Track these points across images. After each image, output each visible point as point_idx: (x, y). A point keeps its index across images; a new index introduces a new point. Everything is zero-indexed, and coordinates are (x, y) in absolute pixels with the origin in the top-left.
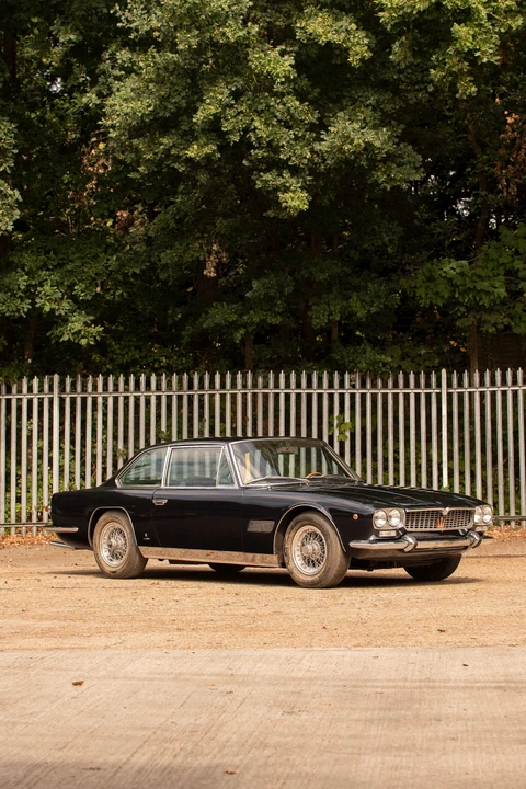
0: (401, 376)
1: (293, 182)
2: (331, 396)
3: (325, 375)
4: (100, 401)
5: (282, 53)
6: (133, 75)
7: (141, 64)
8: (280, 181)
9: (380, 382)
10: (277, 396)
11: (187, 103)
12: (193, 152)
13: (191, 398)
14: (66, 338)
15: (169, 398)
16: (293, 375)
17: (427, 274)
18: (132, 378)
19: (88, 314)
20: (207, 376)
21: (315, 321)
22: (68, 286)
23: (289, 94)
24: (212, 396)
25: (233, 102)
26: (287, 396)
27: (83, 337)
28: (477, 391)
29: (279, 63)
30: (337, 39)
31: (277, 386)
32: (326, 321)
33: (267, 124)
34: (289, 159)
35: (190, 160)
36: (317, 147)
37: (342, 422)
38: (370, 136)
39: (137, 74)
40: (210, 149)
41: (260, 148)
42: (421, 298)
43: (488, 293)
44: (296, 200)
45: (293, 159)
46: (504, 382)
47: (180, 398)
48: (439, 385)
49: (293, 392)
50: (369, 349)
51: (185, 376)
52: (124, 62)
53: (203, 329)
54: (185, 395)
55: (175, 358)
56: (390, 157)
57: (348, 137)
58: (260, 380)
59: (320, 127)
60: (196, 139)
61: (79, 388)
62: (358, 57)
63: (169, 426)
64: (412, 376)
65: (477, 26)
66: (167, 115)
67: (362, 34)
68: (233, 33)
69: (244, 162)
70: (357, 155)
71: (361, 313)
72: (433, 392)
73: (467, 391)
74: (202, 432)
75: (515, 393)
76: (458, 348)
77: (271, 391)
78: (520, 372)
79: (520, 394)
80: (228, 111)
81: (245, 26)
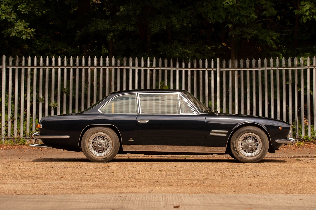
0: (195, 61)
3: (154, 60)
4: (29, 70)
9: (184, 64)
10: (128, 70)
13: (80, 70)
14: (13, 34)
15: (68, 70)
16: (137, 59)
17: (214, 6)
18: (47, 59)
19: (26, 22)
20: (89, 59)
22: (14, 6)
24: (92, 70)
26: (134, 71)
27: (24, 34)
28: (236, 70)
31: (128, 65)
32: (159, 30)
37: (163, 85)
42: (210, 19)
43: (247, 17)
46: (251, 66)
47: (74, 70)
48: (215, 67)
49: (137, 69)
51: (78, 59)
53: (89, 33)
54: (77, 68)
55: (70, 48)
58: (119, 62)
61: (17, 64)
63: (68, 85)
64: (201, 62)
72: (213, 70)
73: (230, 70)
74: (86, 89)
75: (257, 72)
76: (227, 46)
77: (125, 68)
78: (260, 61)
79: (260, 72)
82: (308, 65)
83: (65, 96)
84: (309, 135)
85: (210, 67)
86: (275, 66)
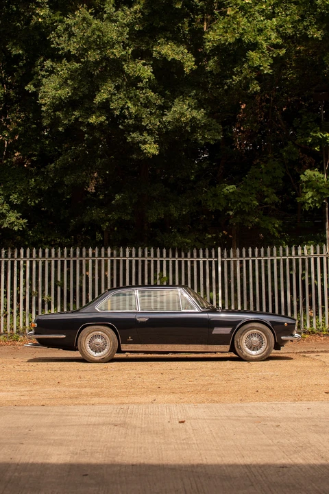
0: (195, 250)
1: (149, 138)
2: (155, 262)
3: (152, 250)
4: (22, 263)
5: (144, 65)
6: (54, 74)
7: (59, 69)
8: (141, 138)
9: (183, 254)
10: (124, 261)
11: (89, 91)
12: (93, 120)
13: (75, 262)
14: (5, 226)
15: (62, 262)
16: (134, 250)
17: (214, 193)
18: (41, 250)
19: (18, 213)
20: (84, 249)
21: (149, 219)
22: (6, 196)
23: (146, 88)
24: (87, 261)
25: (116, 92)
26: (131, 262)
27: (15, 225)
28: (238, 260)
29: (146, 71)
30: (178, 58)
31: (124, 256)
32: (156, 219)
33: (135, 105)
34: (147, 125)
35: (90, 125)
37: (162, 276)
38: (195, 113)
39: (56, 74)
40: (103, 118)
41: (131, 119)
42: (210, 206)
43: (248, 204)
44: (152, 149)
45: (149, 125)
46: (253, 255)
47: (68, 262)
48: (216, 256)
49: (134, 259)
51: (72, 250)
52: (48, 67)
54: (72, 260)
55: (64, 238)
57: (183, 114)
58: (115, 252)
59: (164, 108)
60: (94, 112)
61: (9, 256)
62: (190, 68)
63: (62, 278)
64: (201, 251)
65: (261, 53)
66: (77, 98)
67: (190, 55)
68: (118, 52)
69: (120, 126)
70: (186, 124)
71: (176, 215)
72: (213, 260)
73: (232, 260)
74: (81, 282)
75: (260, 261)
76: (228, 235)
77: (121, 259)
78: (262, 249)
79: (263, 261)
80: (113, 97)
81: (124, 48)
82: (312, 254)
83: (59, 288)
84: (315, 327)
85: (210, 256)
86: (278, 255)
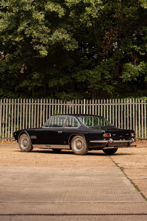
0: (73, 100)
1: (43, 48)
2: (54, 106)
3: (53, 100)
5: (41, 14)
6: (2, 18)
7: (4, 16)
8: (40, 48)
9: (67, 102)
10: (40, 105)
11: (16, 26)
12: (17, 39)
13: (17, 105)
15: (11, 105)
16: (44, 100)
17: (80, 73)
18: (1, 100)
20: (21, 100)
21: (50, 86)
23: (43, 24)
24: (23, 105)
25: (28, 26)
28: (93, 105)
29: (40, 16)
30: (56, 10)
31: (40, 103)
32: (53, 85)
33: (37, 32)
34: (42, 42)
35: (16, 42)
36: (50, 39)
37: (57, 113)
38: (64, 36)
39: (3, 18)
40: (21, 39)
41: (35, 39)
42: (78, 80)
43: (96, 79)
44: (44, 53)
45: (44, 42)
46: (100, 103)
47: (14, 105)
48: (83, 103)
49: (44, 104)
50: (64, 93)
51: (16, 100)
53: (21, 87)
54: (16, 104)
56: (69, 42)
57: (58, 36)
58: (35, 101)
59: (50, 34)
60: (18, 36)
62: (61, 15)
63: (11, 113)
64: (76, 101)
65: (92, 8)
66: (10, 29)
67: (63, 9)
68: (28, 8)
69: (31, 42)
70: (61, 41)
71: (62, 84)
72: (82, 105)
73: (90, 105)
74: (19, 114)
75: (103, 106)
76: (88, 93)
79: (105, 106)
80: (26, 29)
81: (31, 6)
82: (128, 103)
83: (9, 117)
86: (112, 103)
